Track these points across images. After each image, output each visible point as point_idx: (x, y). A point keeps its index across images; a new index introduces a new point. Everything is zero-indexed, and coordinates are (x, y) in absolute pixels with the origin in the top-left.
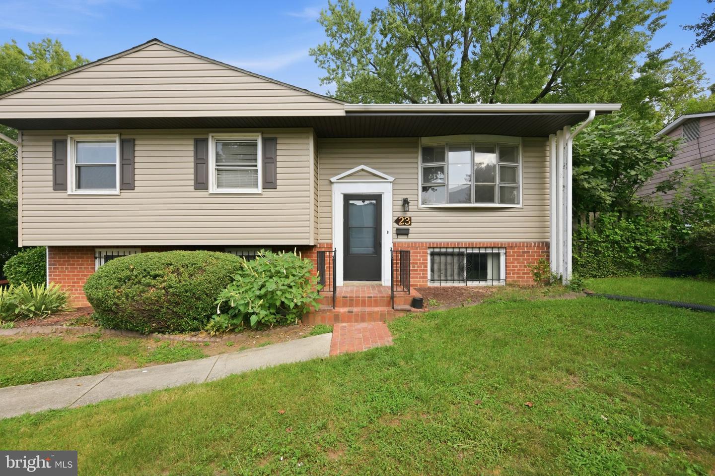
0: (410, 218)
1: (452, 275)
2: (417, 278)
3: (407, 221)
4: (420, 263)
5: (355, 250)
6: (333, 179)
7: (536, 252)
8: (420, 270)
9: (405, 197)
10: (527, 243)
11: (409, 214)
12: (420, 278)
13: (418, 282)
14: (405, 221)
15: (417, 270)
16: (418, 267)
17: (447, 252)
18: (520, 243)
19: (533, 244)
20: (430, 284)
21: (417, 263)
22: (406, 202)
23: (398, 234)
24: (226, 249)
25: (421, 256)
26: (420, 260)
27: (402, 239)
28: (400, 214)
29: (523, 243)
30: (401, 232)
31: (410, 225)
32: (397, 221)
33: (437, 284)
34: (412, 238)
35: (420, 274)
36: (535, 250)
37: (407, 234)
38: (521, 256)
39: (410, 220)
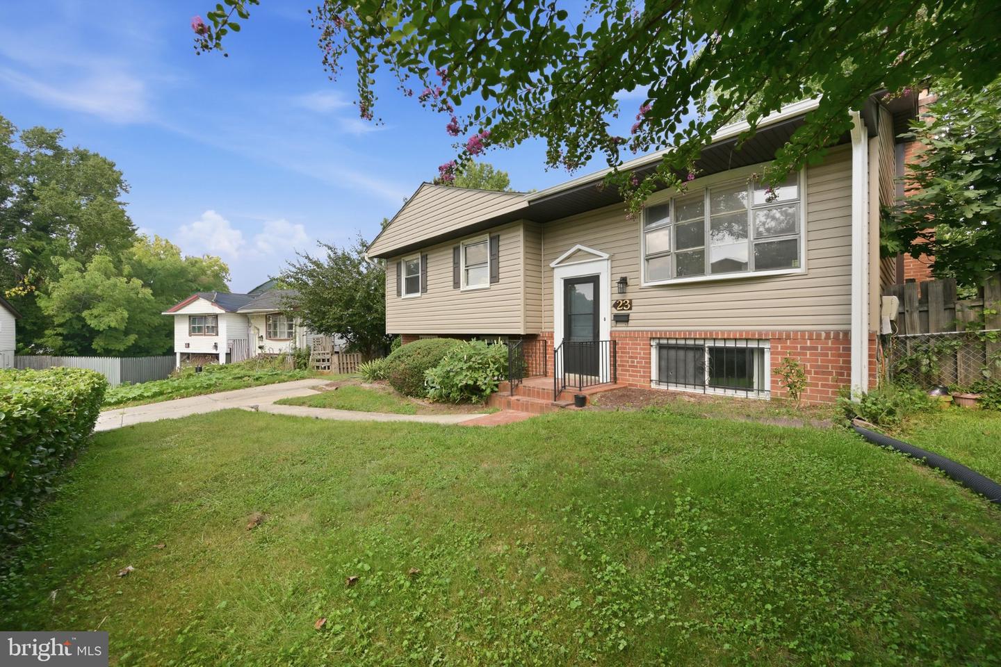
0: (631, 300)
1: (685, 377)
2: (637, 376)
3: (627, 305)
4: (640, 358)
5: (575, 339)
6: (552, 265)
7: (831, 349)
8: (641, 367)
9: (624, 275)
10: (811, 333)
11: (629, 296)
12: (641, 376)
13: (639, 381)
14: (623, 305)
15: (637, 367)
16: (638, 362)
17: (677, 344)
18: (796, 332)
19: (823, 335)
20: (654, 386)
21: (636, 358)
22: (624, 281)
23: (617, 322)
24: (481, 338)
25: (641, 349)
26: (640, 353)
27: (622, 327)
28: (618, 297)
29: (803, 332)
30: (620, 319)
31: (630, 309)
32: (616, 305)
33: (663, 387)
34: (633, 326)
35: (640, 372)
36: (830, 345)
37: (628, 321)
38: (799, 354)
39: (631, 303)
